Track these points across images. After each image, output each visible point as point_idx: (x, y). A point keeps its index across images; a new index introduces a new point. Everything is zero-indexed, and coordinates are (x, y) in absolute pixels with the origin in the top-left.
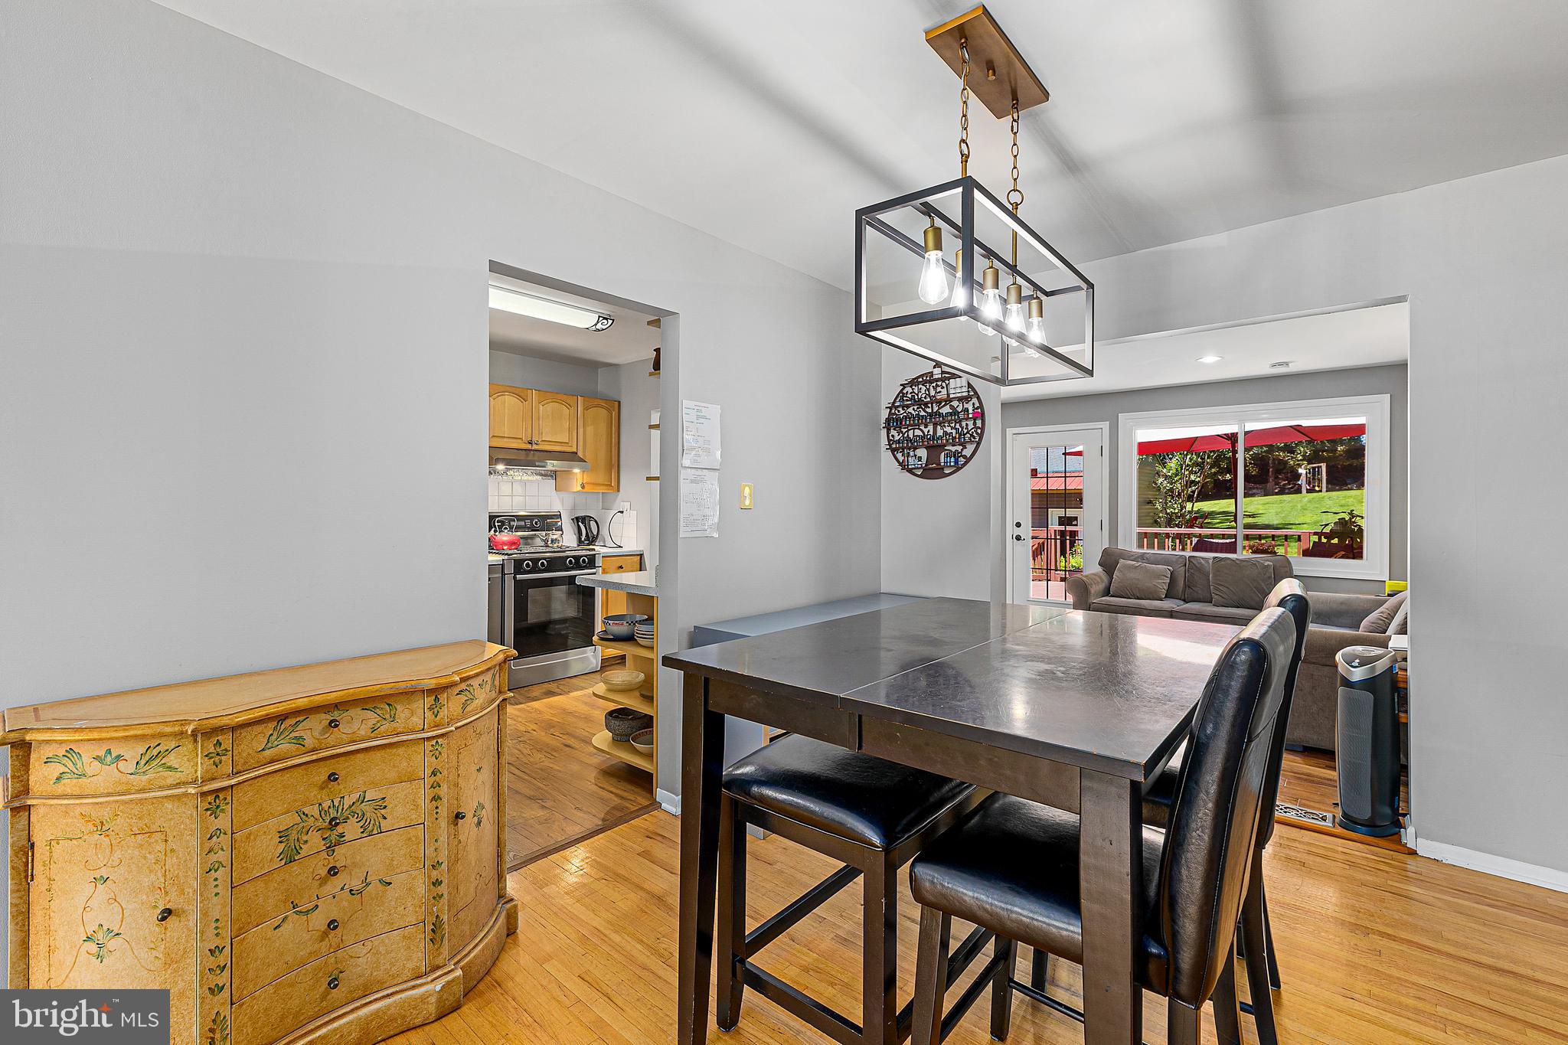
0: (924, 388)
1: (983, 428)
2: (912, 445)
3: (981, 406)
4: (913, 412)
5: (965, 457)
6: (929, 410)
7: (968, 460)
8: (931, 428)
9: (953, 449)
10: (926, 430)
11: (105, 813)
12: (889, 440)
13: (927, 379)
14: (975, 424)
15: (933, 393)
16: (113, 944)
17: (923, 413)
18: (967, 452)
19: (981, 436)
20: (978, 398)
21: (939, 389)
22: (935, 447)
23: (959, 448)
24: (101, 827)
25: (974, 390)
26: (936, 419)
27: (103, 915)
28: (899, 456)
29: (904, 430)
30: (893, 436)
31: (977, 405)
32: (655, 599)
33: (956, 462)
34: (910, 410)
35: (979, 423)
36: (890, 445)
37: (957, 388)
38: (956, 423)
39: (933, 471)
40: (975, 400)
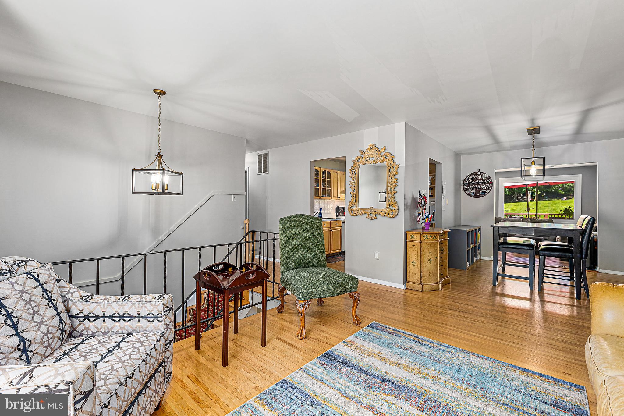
0: (474, 176)
1: (492, 186)
2: (470, 190)
3: (492, 181)
4: (471, 182)
5: (487, 193)
6: (476, 181)
7: (488, 193)
8: (476, 185)
9: (483, 191)
10: (475, 186)
11: (431, 243)
12: (463, 188)
13: (476, 174)
14: (490, 185)
15: (477, 177)
16: (431, 261)
17: (474, 182)
18: (488, 191)
19: (492, 188)
20: (491, 179)
21: (479, 176)
22: (478, 190)
23: (485, 191)
24: (430, 245)
25: (489, 177)
26: (478, 183)
27: (430, 257)
28: (467, 192)
29: (468, 186)
30: (465, 187)
31: (490, 180)
32: (434, 224)
33: (485, 194)
34: (470, 181)
35: (491, 185)
36: (464, 190)
37: (484, 176)
38: (484, 184)
39: (477, 196)
40: (490, 179)
